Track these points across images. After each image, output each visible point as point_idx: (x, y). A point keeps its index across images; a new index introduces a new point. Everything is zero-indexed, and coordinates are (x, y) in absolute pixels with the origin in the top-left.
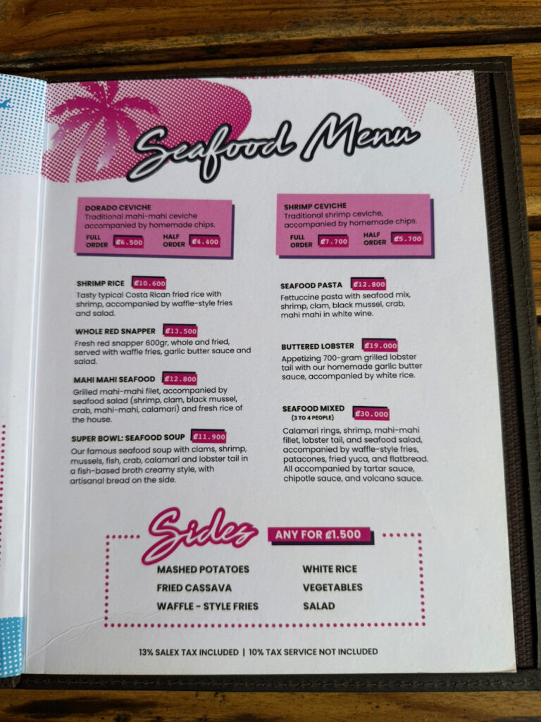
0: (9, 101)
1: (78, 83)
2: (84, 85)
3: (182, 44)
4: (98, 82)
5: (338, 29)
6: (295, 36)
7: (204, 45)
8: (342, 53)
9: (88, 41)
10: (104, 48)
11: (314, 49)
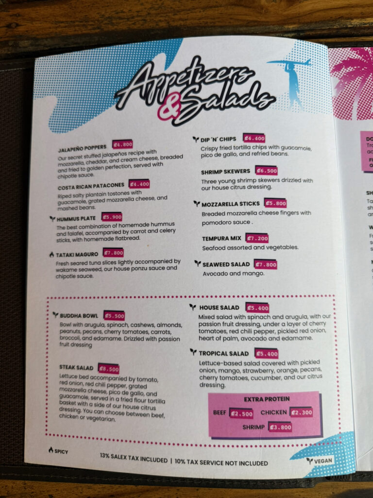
0: (310, 60)
1: (350, 49)
2: (354, 50)
4: (364, 48)
9: (339, 18)
10: (353, 23)
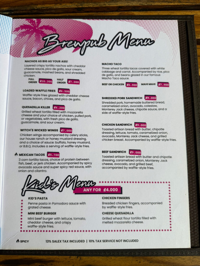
3: (68, 6)
5: (128, 2)
6: (111, 5)
7: (76, 7)
8: (129, 12)
11: (119, 10)
